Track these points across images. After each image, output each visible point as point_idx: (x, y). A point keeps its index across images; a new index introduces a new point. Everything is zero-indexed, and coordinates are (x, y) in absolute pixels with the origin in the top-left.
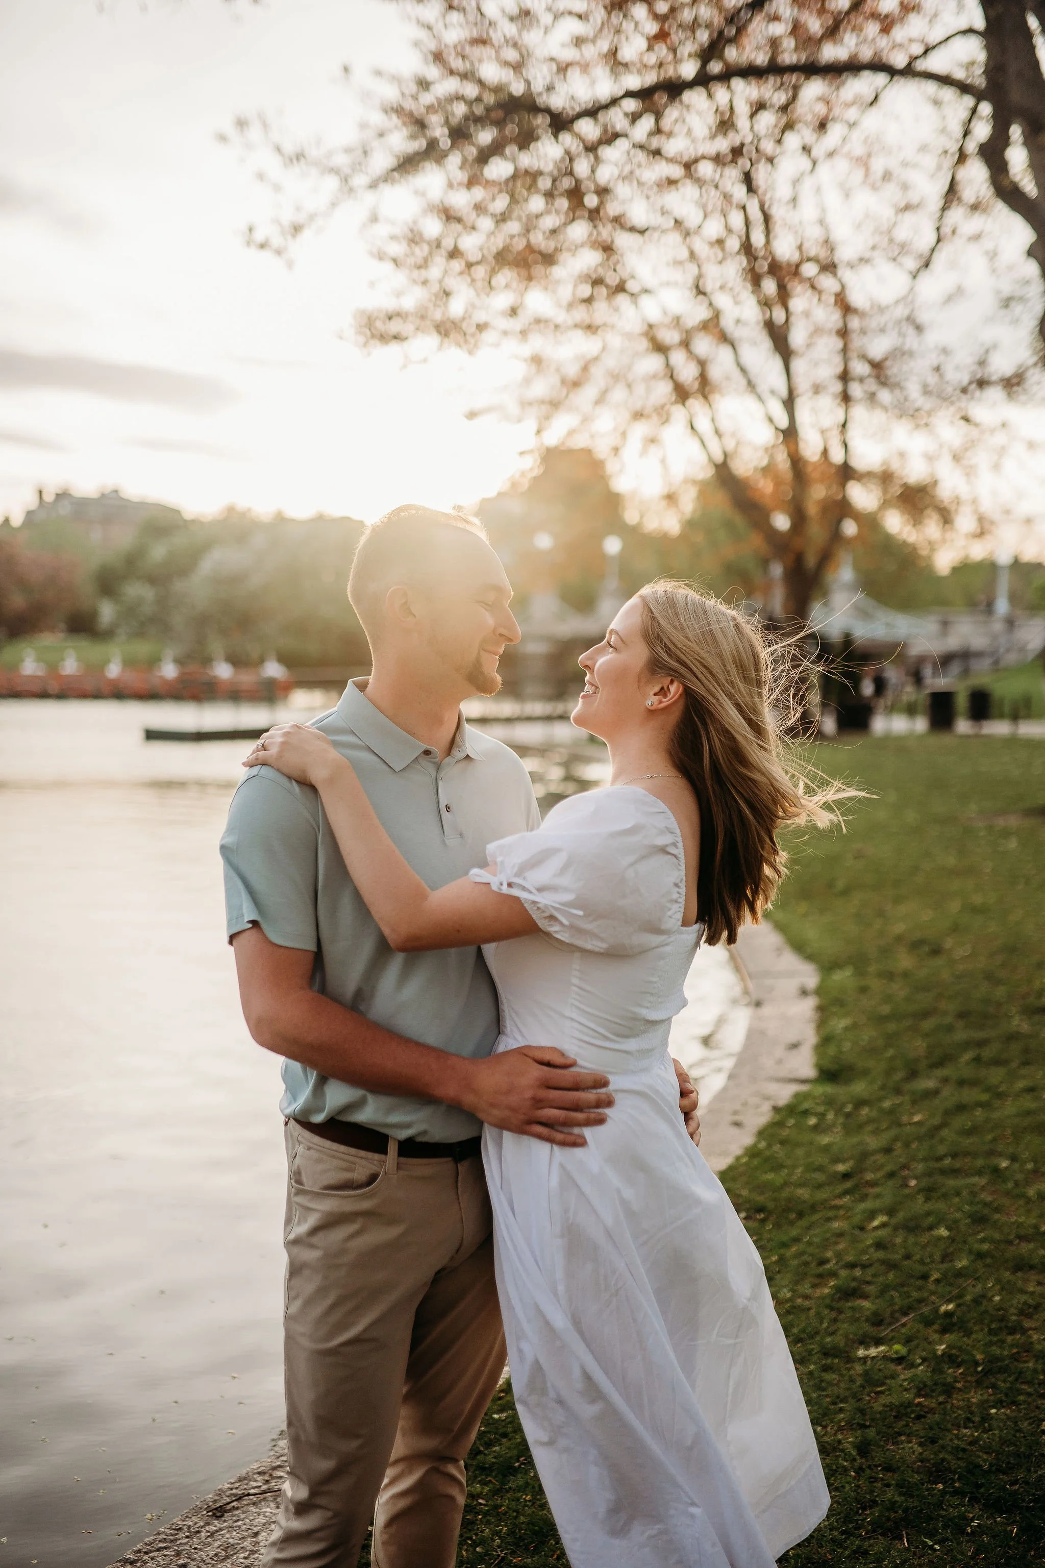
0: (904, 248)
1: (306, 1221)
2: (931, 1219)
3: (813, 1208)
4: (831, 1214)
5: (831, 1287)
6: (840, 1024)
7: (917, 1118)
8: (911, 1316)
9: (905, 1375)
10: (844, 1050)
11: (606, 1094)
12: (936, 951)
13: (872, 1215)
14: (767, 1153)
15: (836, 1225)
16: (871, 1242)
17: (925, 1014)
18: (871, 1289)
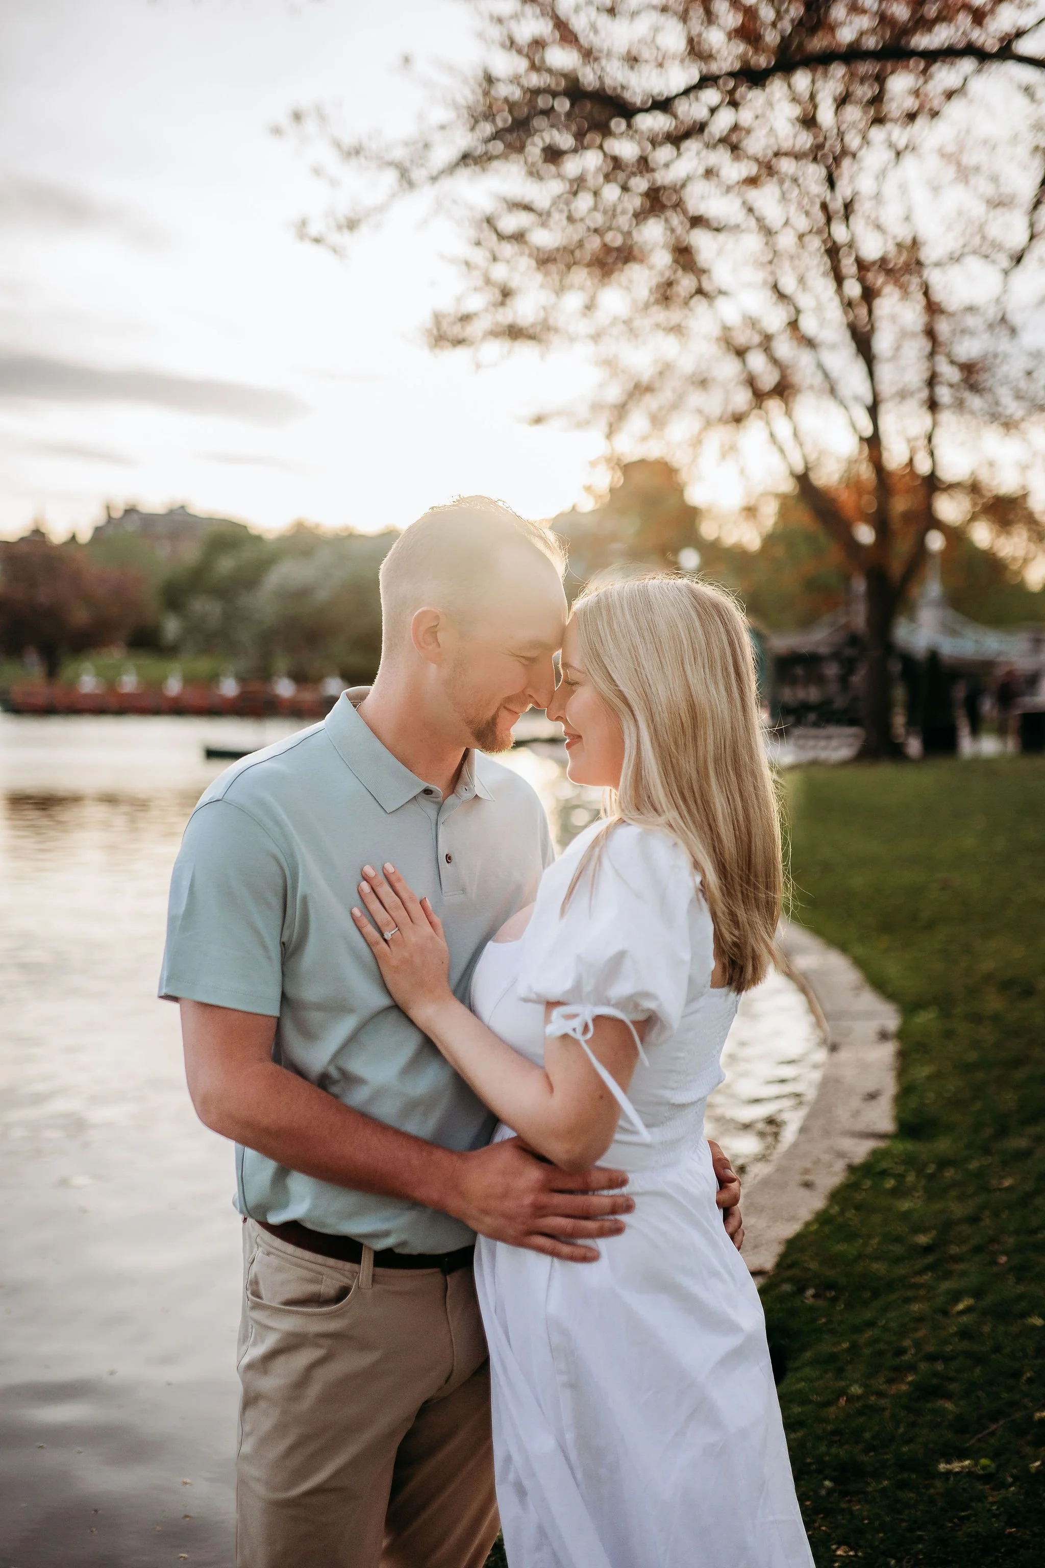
0: (997, 246)
1: (263, 1342)
2: (1023, 1304)
3: (890, 1286)
4: (910, 1293)
5: (910, 1383)
6: (923, 1072)
7: (1007, 1183)
8: (1001, 1423)
9: (994, 1497)
10: (927, 1102)
11: (623, 1196)
12: (1028, 992)
13: (956, 1297)
14: (840, 1220)
15: (915, 1307)
16: (955, 1329)
17: (1018, 1062)
18: (953, 1387)
